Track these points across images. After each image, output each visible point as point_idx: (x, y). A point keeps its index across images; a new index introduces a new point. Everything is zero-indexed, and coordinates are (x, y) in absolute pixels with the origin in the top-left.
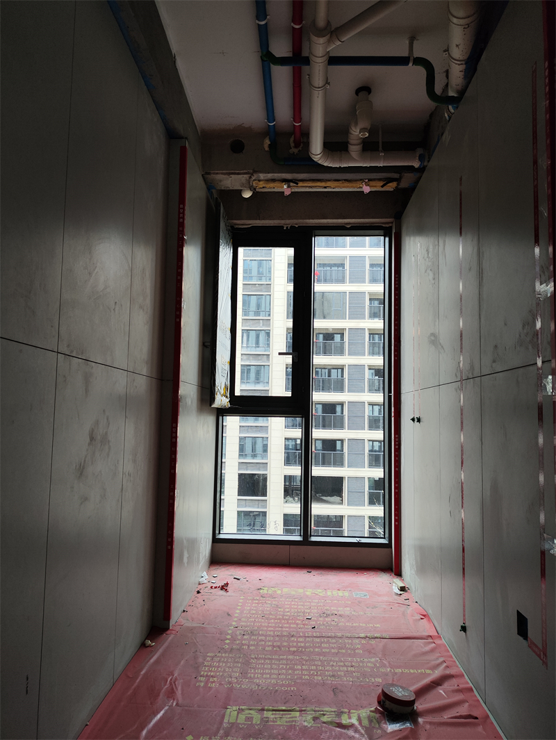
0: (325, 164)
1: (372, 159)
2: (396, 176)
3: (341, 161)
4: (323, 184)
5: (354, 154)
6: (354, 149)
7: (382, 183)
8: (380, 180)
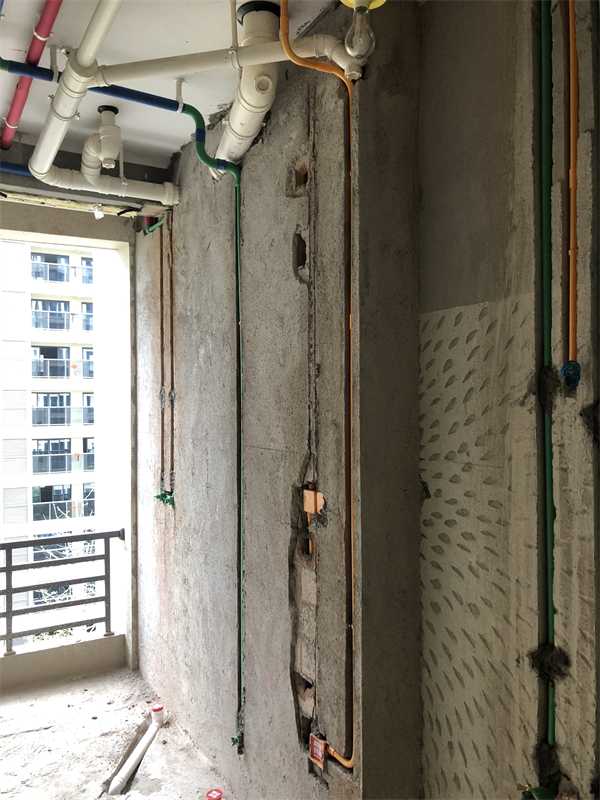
0: (51, 184)
1: (112, 187)
2: (138, 206)
3: (71, 181)
4: (42, 200)
5: (89, 178)
6: (90, 172)
7: (119, 211)
8: (117, 206)
